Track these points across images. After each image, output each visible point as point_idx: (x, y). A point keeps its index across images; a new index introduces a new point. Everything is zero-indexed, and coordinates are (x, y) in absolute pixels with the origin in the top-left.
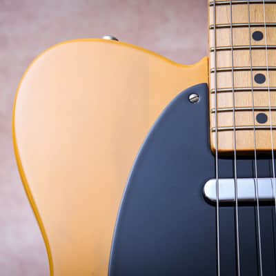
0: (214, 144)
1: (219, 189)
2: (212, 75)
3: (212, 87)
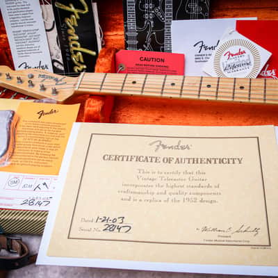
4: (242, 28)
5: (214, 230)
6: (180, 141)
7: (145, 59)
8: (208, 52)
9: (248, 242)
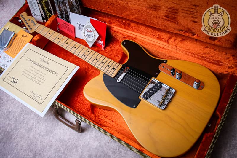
0: (113, 77)
1: (119, 80)
2: (104, 71)
3: (105, 72)
4: (92, 22)
5: (34, 93)
6: (49, 60)
7: (64, 23)
8: (82, 27)
9: (38, 101)
